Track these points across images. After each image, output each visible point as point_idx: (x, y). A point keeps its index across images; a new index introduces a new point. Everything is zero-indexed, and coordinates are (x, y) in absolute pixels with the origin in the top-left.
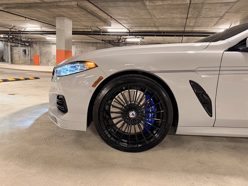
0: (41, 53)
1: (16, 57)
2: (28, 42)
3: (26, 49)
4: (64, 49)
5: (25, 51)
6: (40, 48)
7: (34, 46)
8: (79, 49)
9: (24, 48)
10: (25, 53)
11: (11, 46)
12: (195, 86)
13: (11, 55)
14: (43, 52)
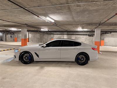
0: (18, 37)
1: (7, 39)
2: (12, 33)
3: (12, 35)
4: (24, 38)
5: (11, 36)
6: (17, 35)
7: (15, 34)
8: (33, 35)
9: (11, 35)
10: (11, 37)
11: (6, 34)
12: (36, 53)
13: (6, 38)
14: (19, 36)
